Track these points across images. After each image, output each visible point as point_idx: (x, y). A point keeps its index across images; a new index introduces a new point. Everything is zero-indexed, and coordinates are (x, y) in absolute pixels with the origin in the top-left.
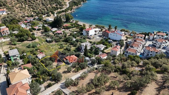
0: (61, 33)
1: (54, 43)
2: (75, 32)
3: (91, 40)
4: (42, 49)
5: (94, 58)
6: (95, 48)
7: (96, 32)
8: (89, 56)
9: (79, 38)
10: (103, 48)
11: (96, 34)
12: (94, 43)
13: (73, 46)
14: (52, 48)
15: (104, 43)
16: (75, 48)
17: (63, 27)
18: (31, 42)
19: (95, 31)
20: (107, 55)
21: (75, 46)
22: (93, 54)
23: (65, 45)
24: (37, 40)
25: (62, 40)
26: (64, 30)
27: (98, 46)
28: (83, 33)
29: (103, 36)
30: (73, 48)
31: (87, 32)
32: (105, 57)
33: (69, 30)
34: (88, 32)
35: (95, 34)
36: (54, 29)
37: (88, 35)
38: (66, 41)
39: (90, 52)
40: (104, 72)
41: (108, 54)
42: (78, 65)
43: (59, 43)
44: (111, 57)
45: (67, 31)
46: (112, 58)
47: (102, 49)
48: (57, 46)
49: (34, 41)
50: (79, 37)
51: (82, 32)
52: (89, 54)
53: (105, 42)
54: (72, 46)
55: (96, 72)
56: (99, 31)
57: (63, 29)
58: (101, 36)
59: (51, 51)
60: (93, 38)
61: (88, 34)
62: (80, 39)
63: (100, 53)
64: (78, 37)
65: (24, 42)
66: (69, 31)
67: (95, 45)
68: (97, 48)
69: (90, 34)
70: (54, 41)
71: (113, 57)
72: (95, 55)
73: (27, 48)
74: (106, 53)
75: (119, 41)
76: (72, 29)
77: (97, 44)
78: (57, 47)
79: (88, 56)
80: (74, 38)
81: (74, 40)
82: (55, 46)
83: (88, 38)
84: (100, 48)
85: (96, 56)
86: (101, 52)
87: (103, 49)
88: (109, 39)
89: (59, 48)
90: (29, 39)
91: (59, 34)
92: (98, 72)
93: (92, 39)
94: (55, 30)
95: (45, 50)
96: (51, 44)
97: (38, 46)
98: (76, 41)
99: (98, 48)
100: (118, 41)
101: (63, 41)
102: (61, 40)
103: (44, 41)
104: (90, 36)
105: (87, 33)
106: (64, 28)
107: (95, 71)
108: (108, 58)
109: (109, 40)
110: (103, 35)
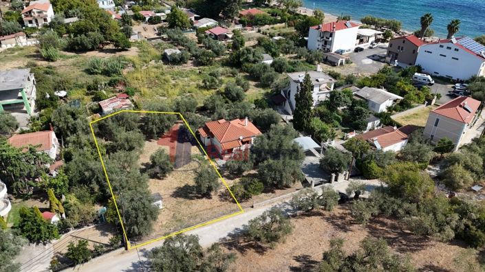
0: (226, 37)
1: (189, 66)
2: (279, 35)
3: (336, 70)
4: (136, 81)
5: (336, 144)
6: (348, 99)
7: (361, 41)
8: (317, 130)
9: (291, 58)
10: (389, 103)
11: (361, 50)
12: (350, 81)
13: (257, 86)
14: (173, 82)
15: (394, 85)
16: (263, 91)
17: (238, 19)
18: (109, 55)
19: (361, 39)
20: (405, 136)
21: (264, 86)
22: (337, 123)
23: (229, 76)
24: (132, 53)
25: (219, 61)
26: (239, 27)
27: (365, 92)
28: (306, 42)
29: (388, 59)
30: (254, 92)
31: (327, 38)
32: (397, 147)
33: (256, 29)
34: (331, 36)
35: (357, 50)
36: (206, 23)
37: (329, 50)
38: (236, 63)
39: (322, 116)
40: (384, 224)
41: (409, 131)
42: (255, 166)
43: (207, 70)
44: (425, 147)
45: (250, 32)
46: (431, 155)
47: (383, 108)
48: (193, 77)
49: (123, 53)
50: (288, 56)
51: (306, 38)
52: (317, 123)
53: (397, 80)
54: (252, 83)
55: (342, 218)
56: (377, 41)
57: (236, 24)
58: (382, 58)
59: (165, 92)
60: (347, 62)
61: (328, 47)
62: (292, 60)
63: (370, 125)
64: (287, 53)
65: (88, 53)
66: (259, 31)
67: (353, 89)
68: (358, 99)
69: (335, 48)
70: (190, 61)
71: (436, 150)
72: (345, 131)
73: (84, 74)
74: (399, 126)
75: (467, 82)
76: (272, 26)
77: (361, 86)
78: (192, 83)
79: (309, 132)
80: (267, 56)
81: (268, 61)
82: (187, 76)
83: (326, 61)
84: (374, 105)
85: (351, 136)
86: (378, 122)
87: (389, 109)
88: (420, 70)
89: (200, 88)
90: (107, 47)
91: (216, 37)
92: (349, 218)
93: (341, 64)
94: (209, 24)
95: (142, 89)
96: (177, 68)
97: (124, 72)
98: (272, 65)
99: (365, 102)
100: (461, 82)
101: (225, 64)
102: (217, 59)
103: (156, 58)
104: (337, 52)
105: (326, 43)
106: (241, 22)
107: (337, 210)
108: (413, 154)
109: (416, 74)
110: (389, 53)
